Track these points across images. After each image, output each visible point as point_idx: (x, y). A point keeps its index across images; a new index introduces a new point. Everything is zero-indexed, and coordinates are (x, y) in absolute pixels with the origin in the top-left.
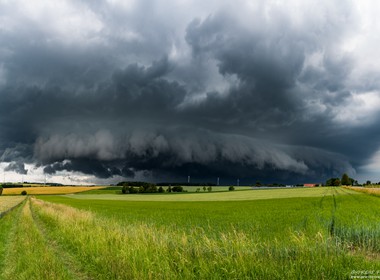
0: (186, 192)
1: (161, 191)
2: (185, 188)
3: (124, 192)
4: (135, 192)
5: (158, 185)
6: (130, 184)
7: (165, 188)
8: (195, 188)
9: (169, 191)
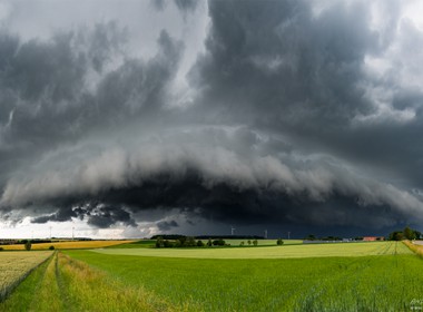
0: (229, 246)
1: (200, 245)
2: (227, 242)
3: (158, 246)
4: (171, 246)
5: (197, 238)
6: (165, 237)
7: (205, 242)
8: (238, 242)
9: (209, 246)
